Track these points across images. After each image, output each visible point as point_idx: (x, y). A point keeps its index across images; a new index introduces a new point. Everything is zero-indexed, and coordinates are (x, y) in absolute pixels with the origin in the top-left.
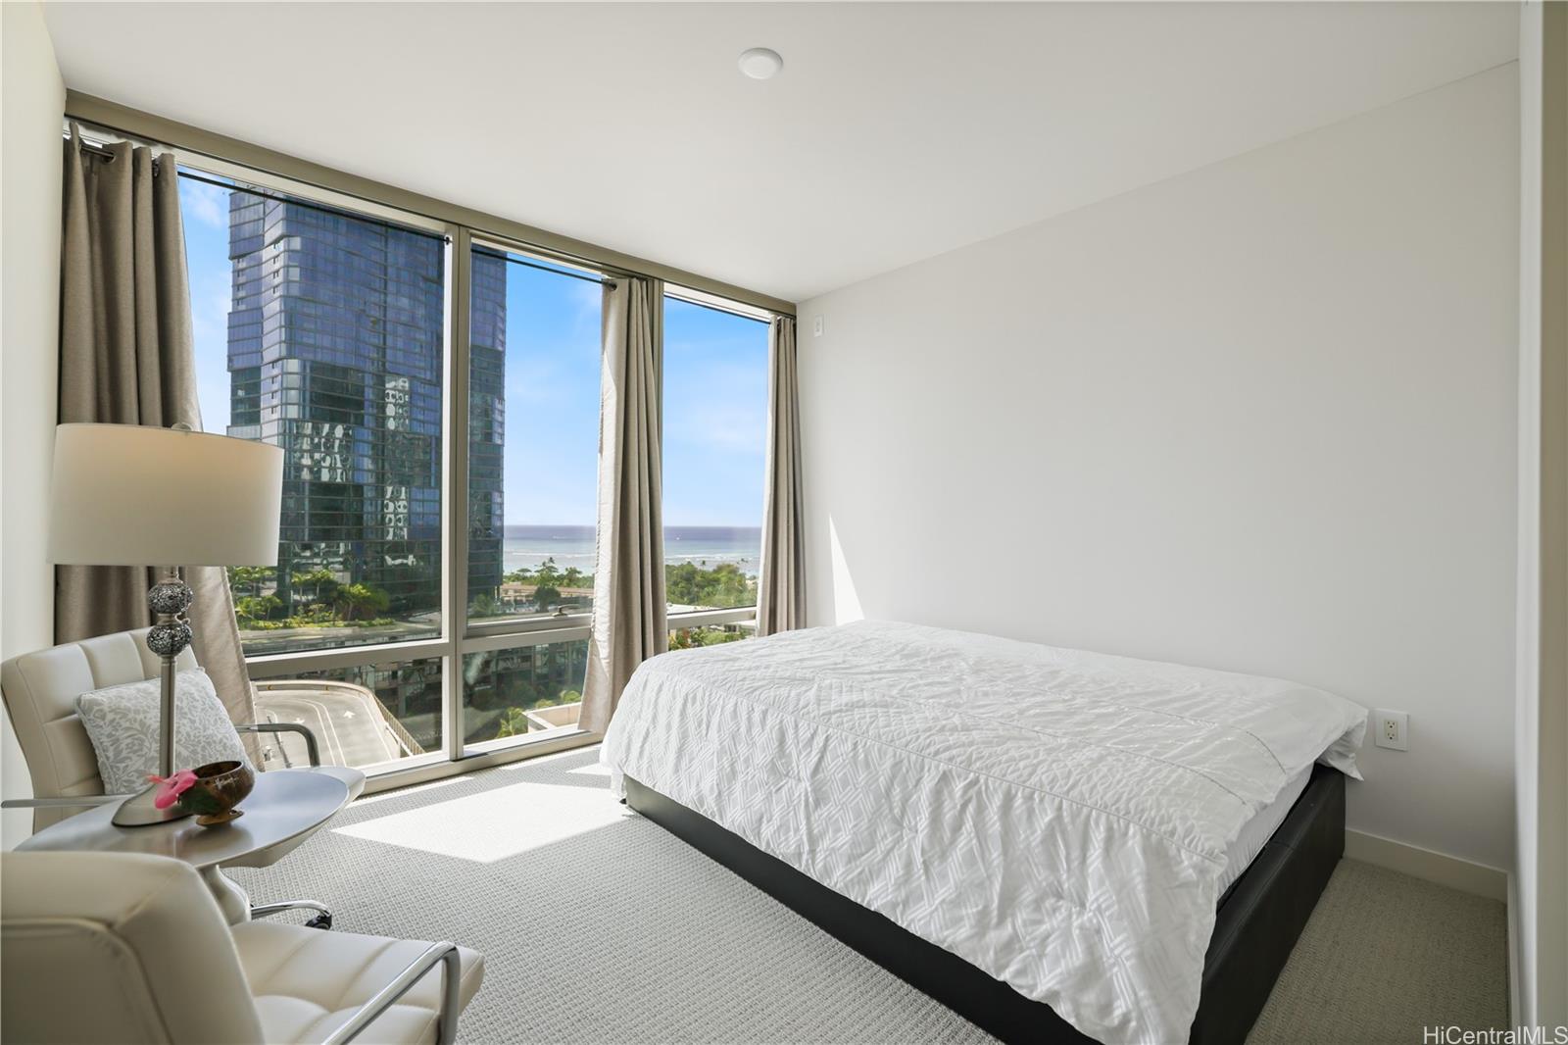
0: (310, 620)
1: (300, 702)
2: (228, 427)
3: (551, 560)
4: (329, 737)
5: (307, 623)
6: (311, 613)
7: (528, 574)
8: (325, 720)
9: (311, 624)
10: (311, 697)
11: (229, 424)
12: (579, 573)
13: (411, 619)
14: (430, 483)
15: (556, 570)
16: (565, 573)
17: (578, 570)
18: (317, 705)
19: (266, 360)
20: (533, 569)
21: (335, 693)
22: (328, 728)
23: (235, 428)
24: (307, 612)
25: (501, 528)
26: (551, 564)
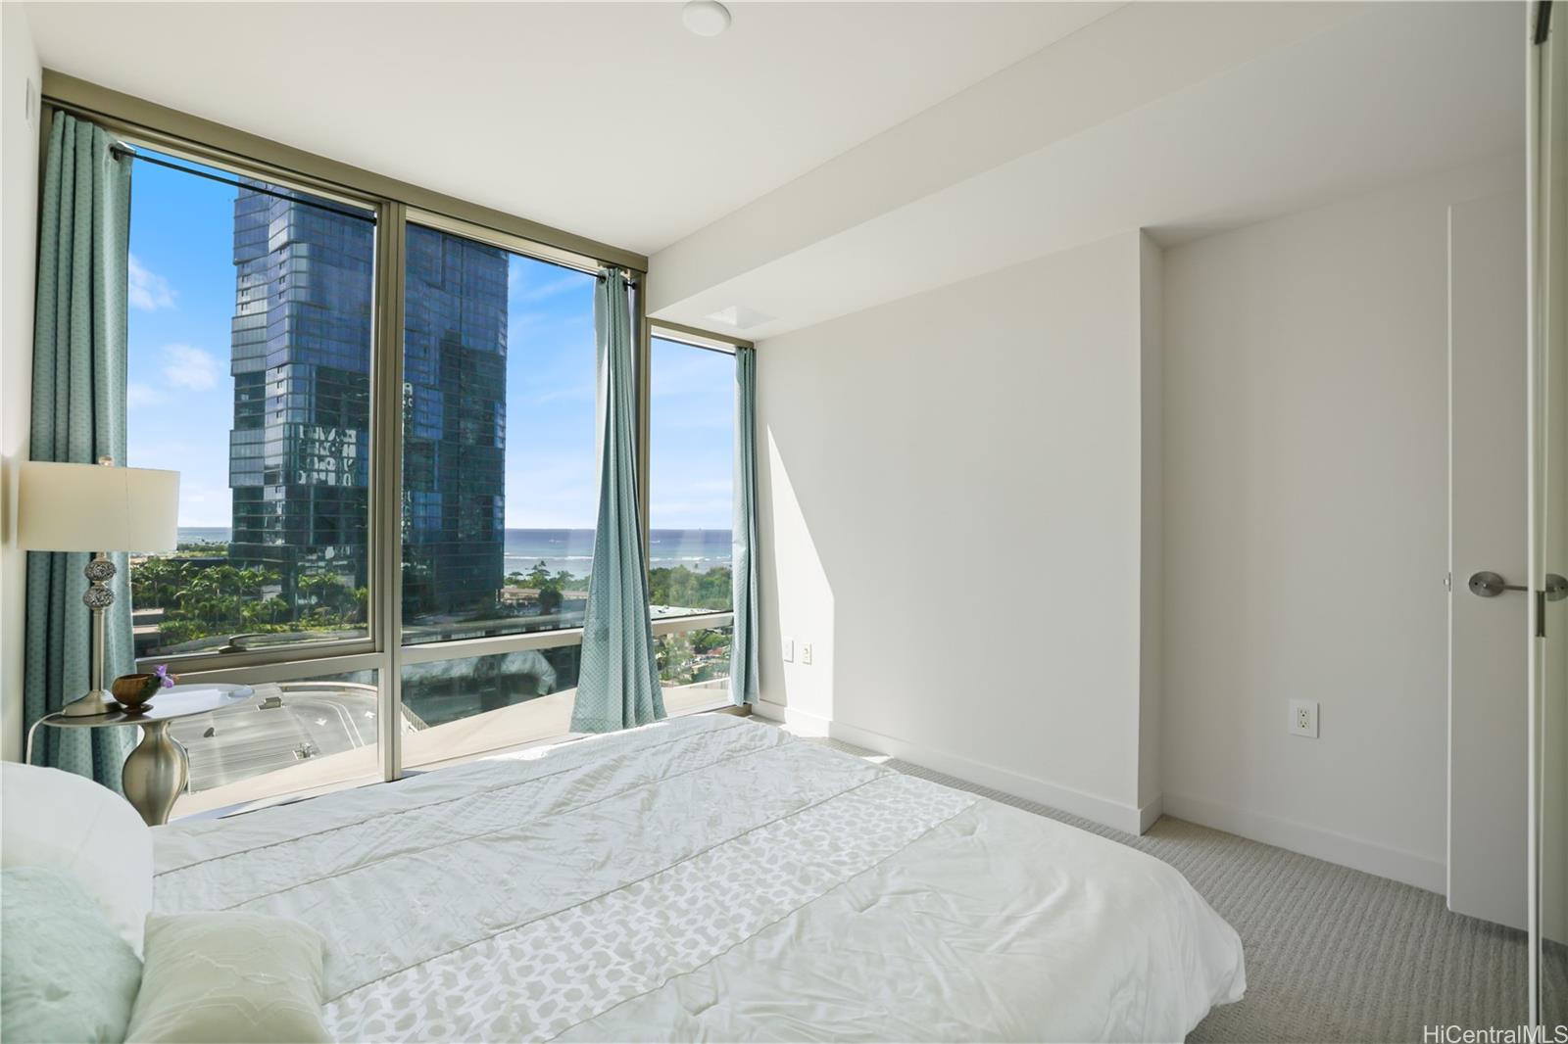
0: (316, 623)
1: (318, 703)
2: (231, 431)
3: (543, 563)
4: (352, 736)
5: (313, 626)
6: (317, 616)
7: (520, 578)
8: (347, 720)
9: (318, 628)
10: (330, 698)
11: (232, 428)
12: (572, 576)
13: (415, 622)
14: (433, 487)
15: (547, 573)
16: (557, 576)
17: (571, 573)
18: (338, 707)
19: (271, 365)
20: (525, 573)
21: (353, 694)
22: (351, 728)
23: (239, 433)
24: (312, 615)
25: (502, 532)
26: (544, 568)
